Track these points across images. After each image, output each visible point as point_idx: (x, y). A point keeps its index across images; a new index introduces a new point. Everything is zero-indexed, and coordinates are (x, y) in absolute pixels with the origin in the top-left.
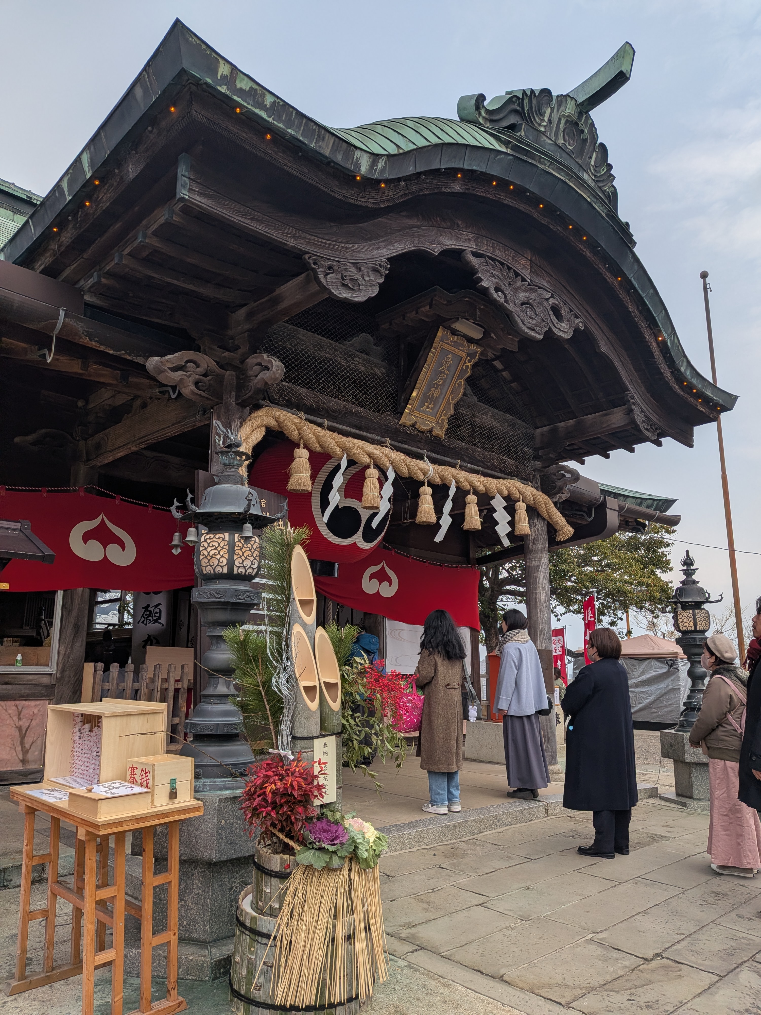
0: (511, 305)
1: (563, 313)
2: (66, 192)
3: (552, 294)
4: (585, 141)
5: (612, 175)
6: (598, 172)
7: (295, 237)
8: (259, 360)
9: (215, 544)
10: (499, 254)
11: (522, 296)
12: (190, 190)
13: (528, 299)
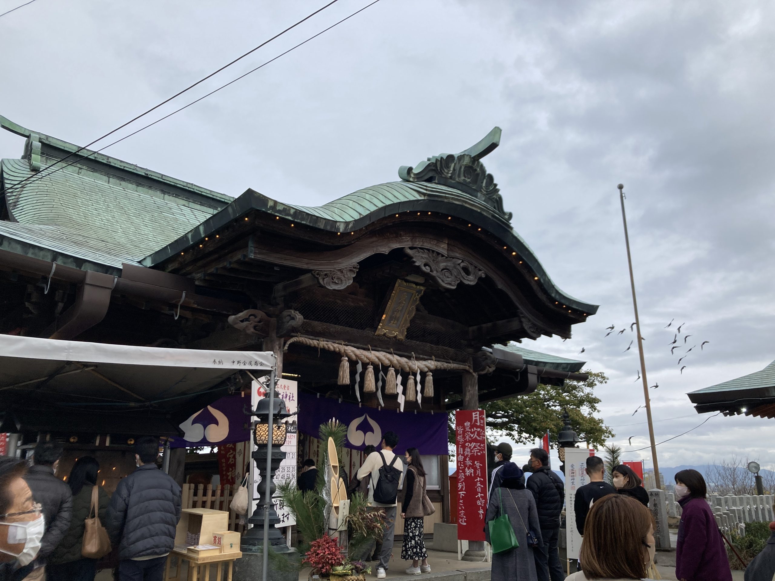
0: (435, 272)
1: (470, 270)
2: (190, 240)
3: (462, 260)
4: (478, 174)
5: (497, 189)
6: (489, 189)
7: (307, 264)
8: (289, 313)
9: (263, 429)
10: (427, 245)
11: (443, 265)
12: (255, 253)
13: (446, 266)
